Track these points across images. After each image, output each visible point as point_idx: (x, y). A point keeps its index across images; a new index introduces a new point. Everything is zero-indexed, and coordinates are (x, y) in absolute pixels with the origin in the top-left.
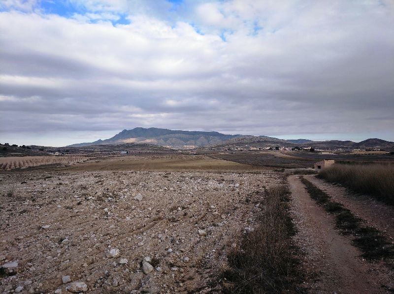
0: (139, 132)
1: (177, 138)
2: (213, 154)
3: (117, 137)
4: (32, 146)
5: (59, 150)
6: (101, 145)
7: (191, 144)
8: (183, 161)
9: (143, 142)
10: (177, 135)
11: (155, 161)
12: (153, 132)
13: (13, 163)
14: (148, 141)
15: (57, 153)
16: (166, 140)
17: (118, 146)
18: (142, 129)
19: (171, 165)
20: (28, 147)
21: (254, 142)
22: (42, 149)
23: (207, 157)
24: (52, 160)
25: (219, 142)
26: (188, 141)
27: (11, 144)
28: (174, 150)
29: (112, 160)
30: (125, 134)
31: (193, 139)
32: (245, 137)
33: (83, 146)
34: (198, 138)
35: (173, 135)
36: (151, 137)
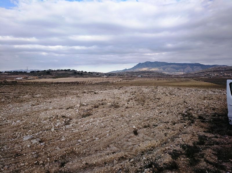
0: (148, 64)
1: (172, 67)
2: (197, 77)
3: (135, 67)
4: (93, 72)
5: (106, 74)
6: (127, 72)
7: (181, 71)
8: (177, 82)
9: (151, 70)
10: (171, 66)
11: (159, 81)
12: (157, 64)
13: (87, 80)
14: (153, 69)
15: (105, 76)
16: (164, 69)
17: (136, 73)
18: (150, 62)
19: (170, 84)
20: (92, 73)
21: (227, 70)
22: (98, 74)
23: (193, 80)
24: (105, 79)
25: (200, 70)
26: (179, 69)
27: (84, 71)
28: (170, 75)
29: (135, 80)
30: (140, 65)
31: (182, 68)
32: (220, 67)
33: (117, 72)
34: (186, 68)
35: (169, 66)
36: (155, 67)
